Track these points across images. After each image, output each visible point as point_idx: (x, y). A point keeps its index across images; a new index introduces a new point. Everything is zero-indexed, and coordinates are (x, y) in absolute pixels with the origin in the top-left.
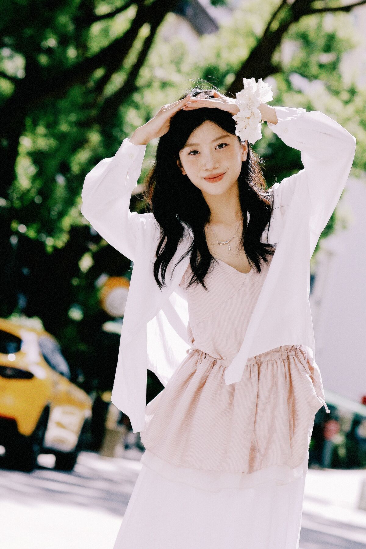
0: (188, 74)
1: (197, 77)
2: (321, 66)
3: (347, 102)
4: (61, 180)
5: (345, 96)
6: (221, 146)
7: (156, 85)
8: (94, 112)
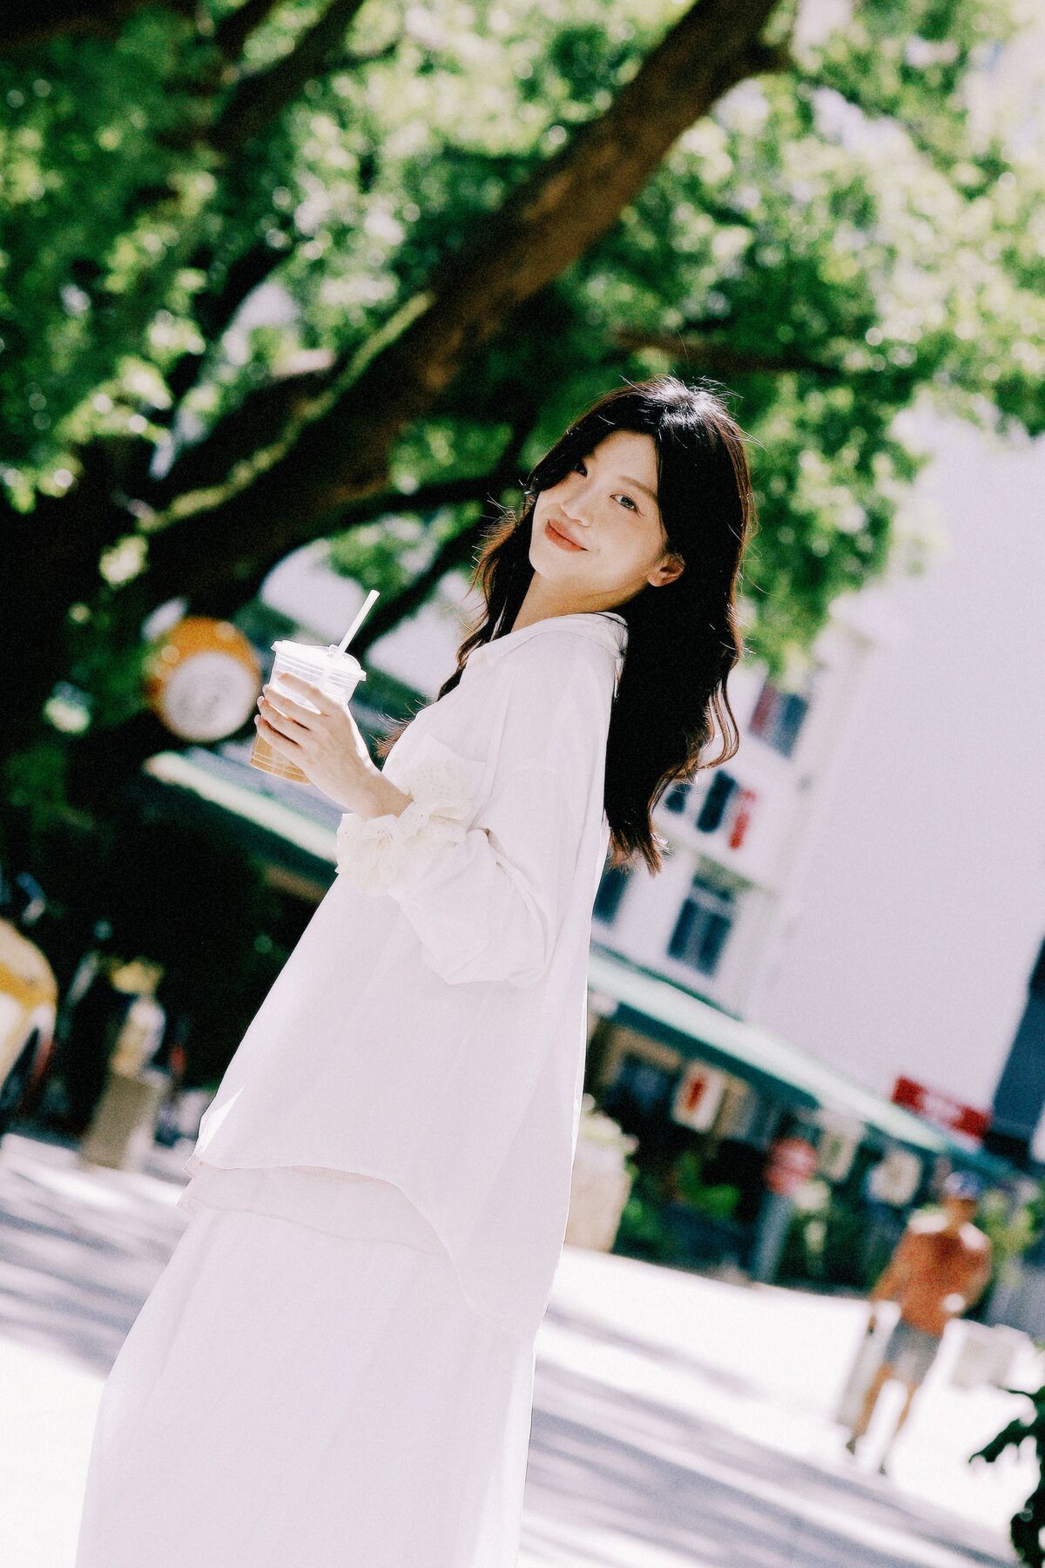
0: (510, 41)
1: (532, 52)
2: (908, 74)
3: (971, 194)
4: (76, 300)
5: (969, 175)
6: (628, 502)
7: (409, 57)
8: (205, 111)
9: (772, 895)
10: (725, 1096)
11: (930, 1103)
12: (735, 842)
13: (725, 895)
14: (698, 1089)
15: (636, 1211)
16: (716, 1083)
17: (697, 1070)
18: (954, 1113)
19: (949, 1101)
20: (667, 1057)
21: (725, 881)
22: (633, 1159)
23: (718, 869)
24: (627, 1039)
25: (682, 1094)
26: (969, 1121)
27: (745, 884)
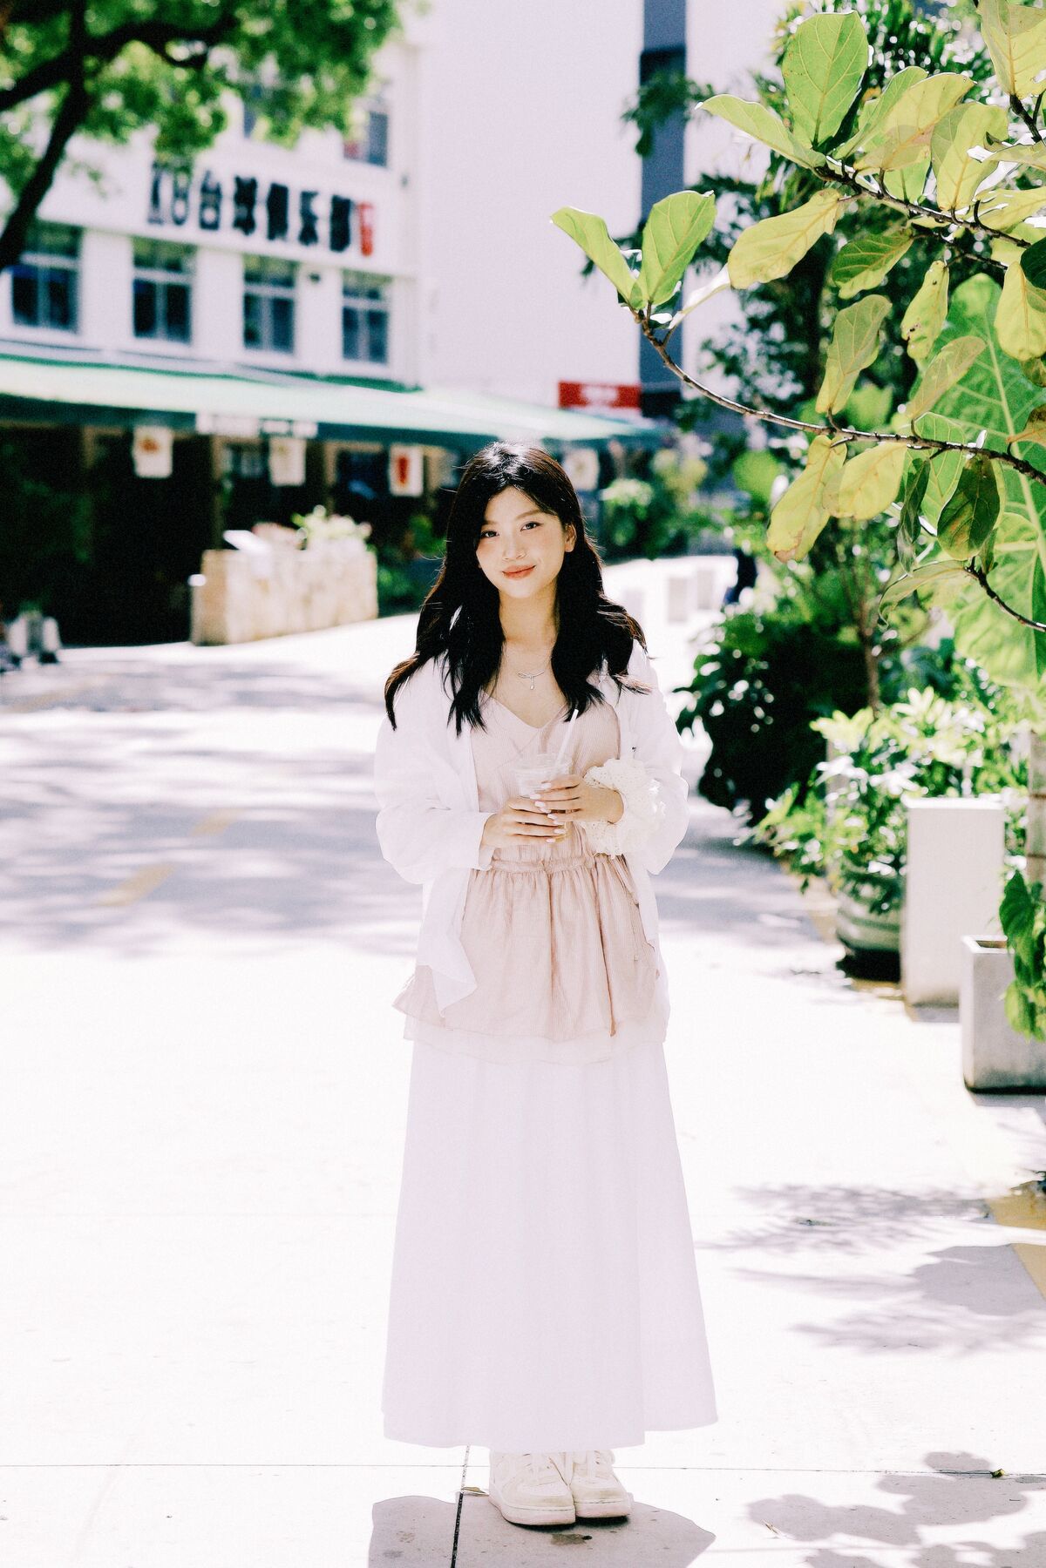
9: (411, 280)
10: (426, 462)
11: (589, 393)
12: (366, 249)
13: (374, 295)
14: (403, 464)
15: (386, 577)
16: (414, 454)
17: (397, 451)
18: (612, 395)
19: (604, 386)
20: (373, 447)
21: (369, 284)
22: (370, 541)
23: (361, 276)
24: (332, 448)
25: (393, 472)
26: (626, 397)
27: (387, 279)
